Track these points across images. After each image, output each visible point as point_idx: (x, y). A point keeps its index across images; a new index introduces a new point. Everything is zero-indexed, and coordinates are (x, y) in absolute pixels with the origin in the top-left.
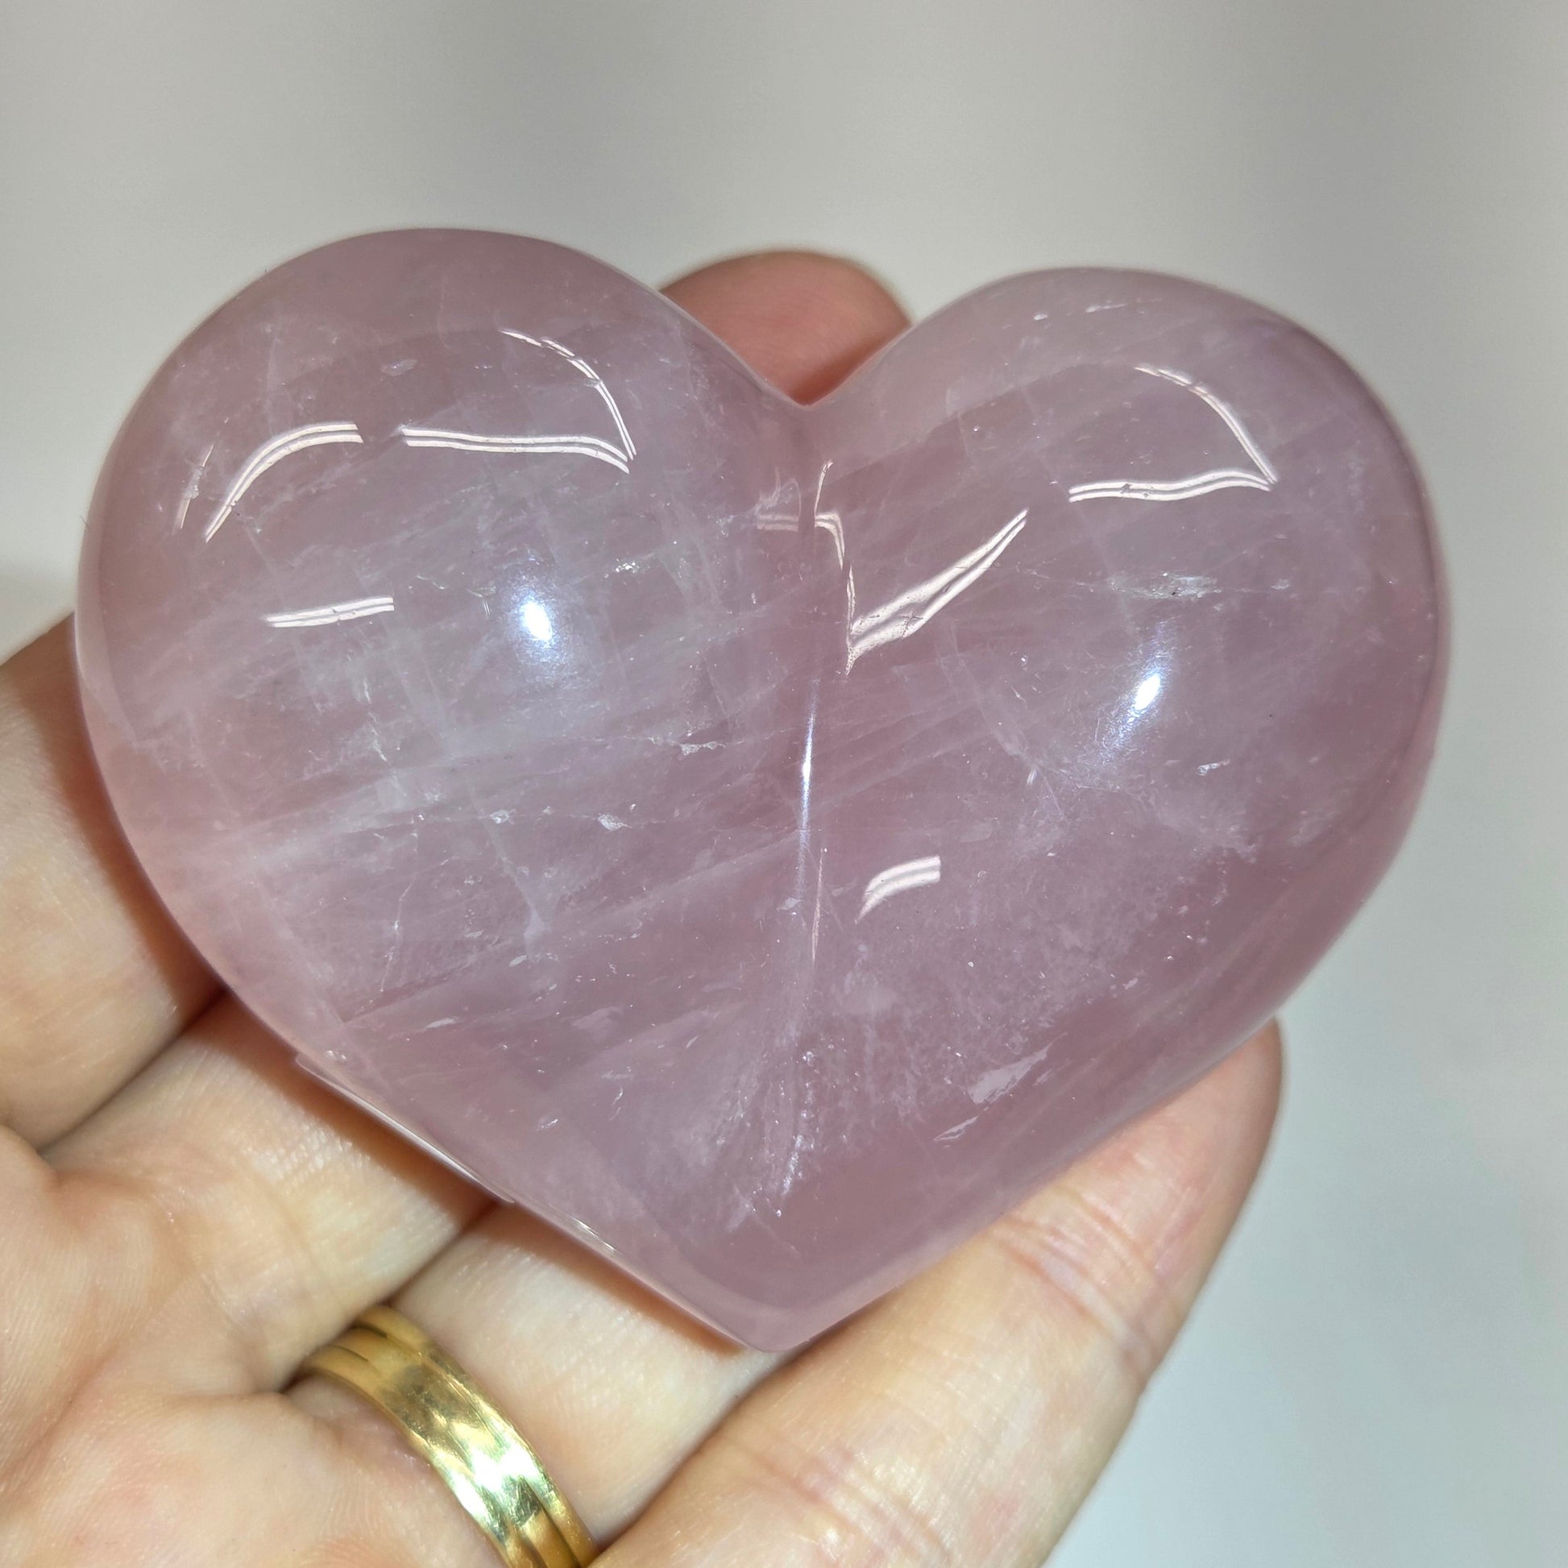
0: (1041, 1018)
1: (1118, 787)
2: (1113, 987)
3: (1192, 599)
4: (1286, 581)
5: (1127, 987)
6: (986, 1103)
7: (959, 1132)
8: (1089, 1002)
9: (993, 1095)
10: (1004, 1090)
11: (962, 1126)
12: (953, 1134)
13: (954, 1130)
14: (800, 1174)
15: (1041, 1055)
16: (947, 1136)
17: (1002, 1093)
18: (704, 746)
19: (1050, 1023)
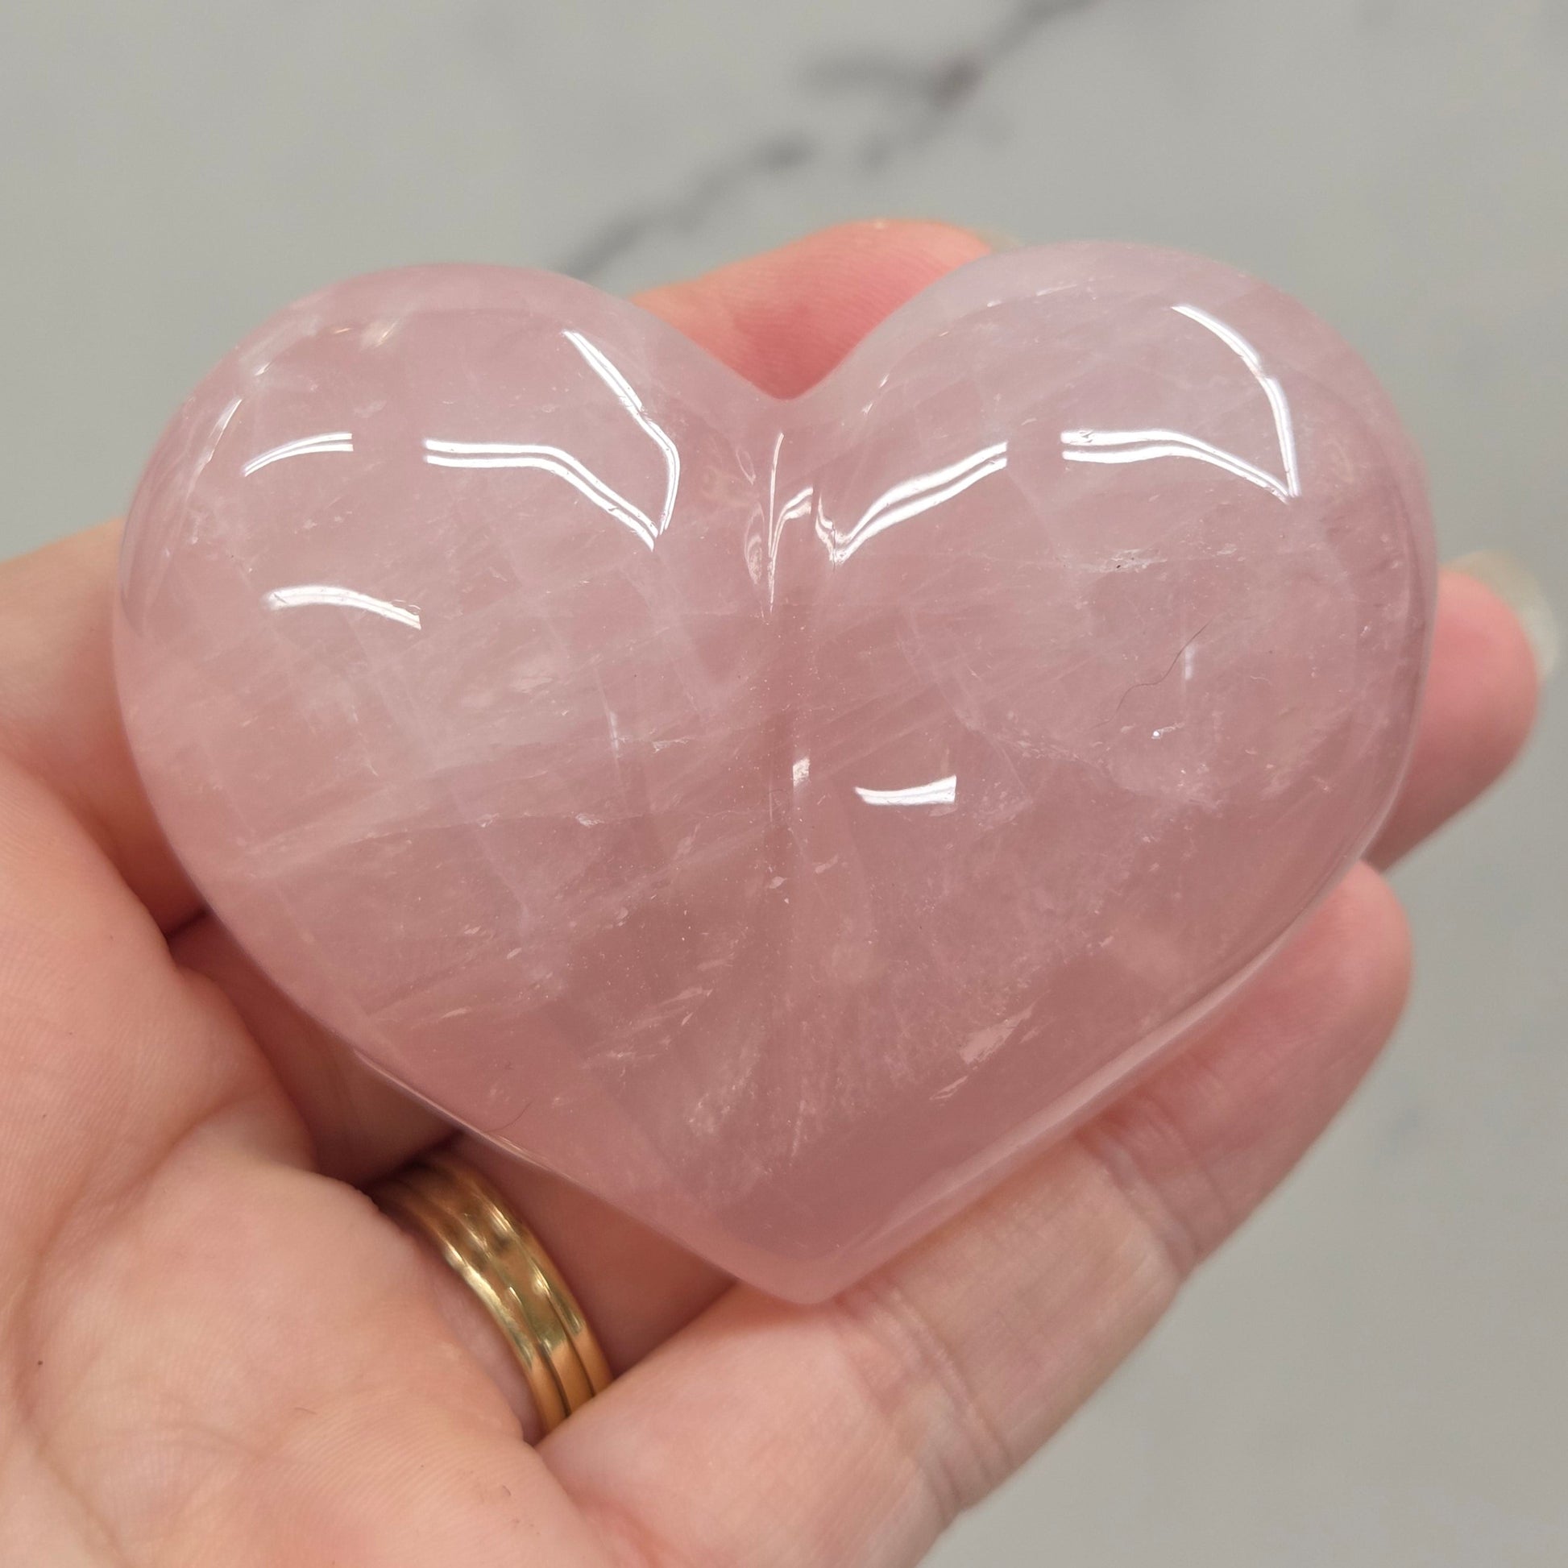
0: (1019, 980)
1: (1075, 756)
2: (1089, 946)
3: (1137, 570)
4: (1232, 545)
5: (1103, 944)
6: (976, 1063)
7: (952, 1090)
8: (1065, 962)
9: (981, 1054)
10: (991, 1049)
11: (954, 1086)
12: (946, 1093)
13: (947, 1089)
14: (806, 1138)
15: (1027, 1014)
16: (940, 1095)
17: (991, 1052)
18: (677, 741)
19: (1028, 983)
